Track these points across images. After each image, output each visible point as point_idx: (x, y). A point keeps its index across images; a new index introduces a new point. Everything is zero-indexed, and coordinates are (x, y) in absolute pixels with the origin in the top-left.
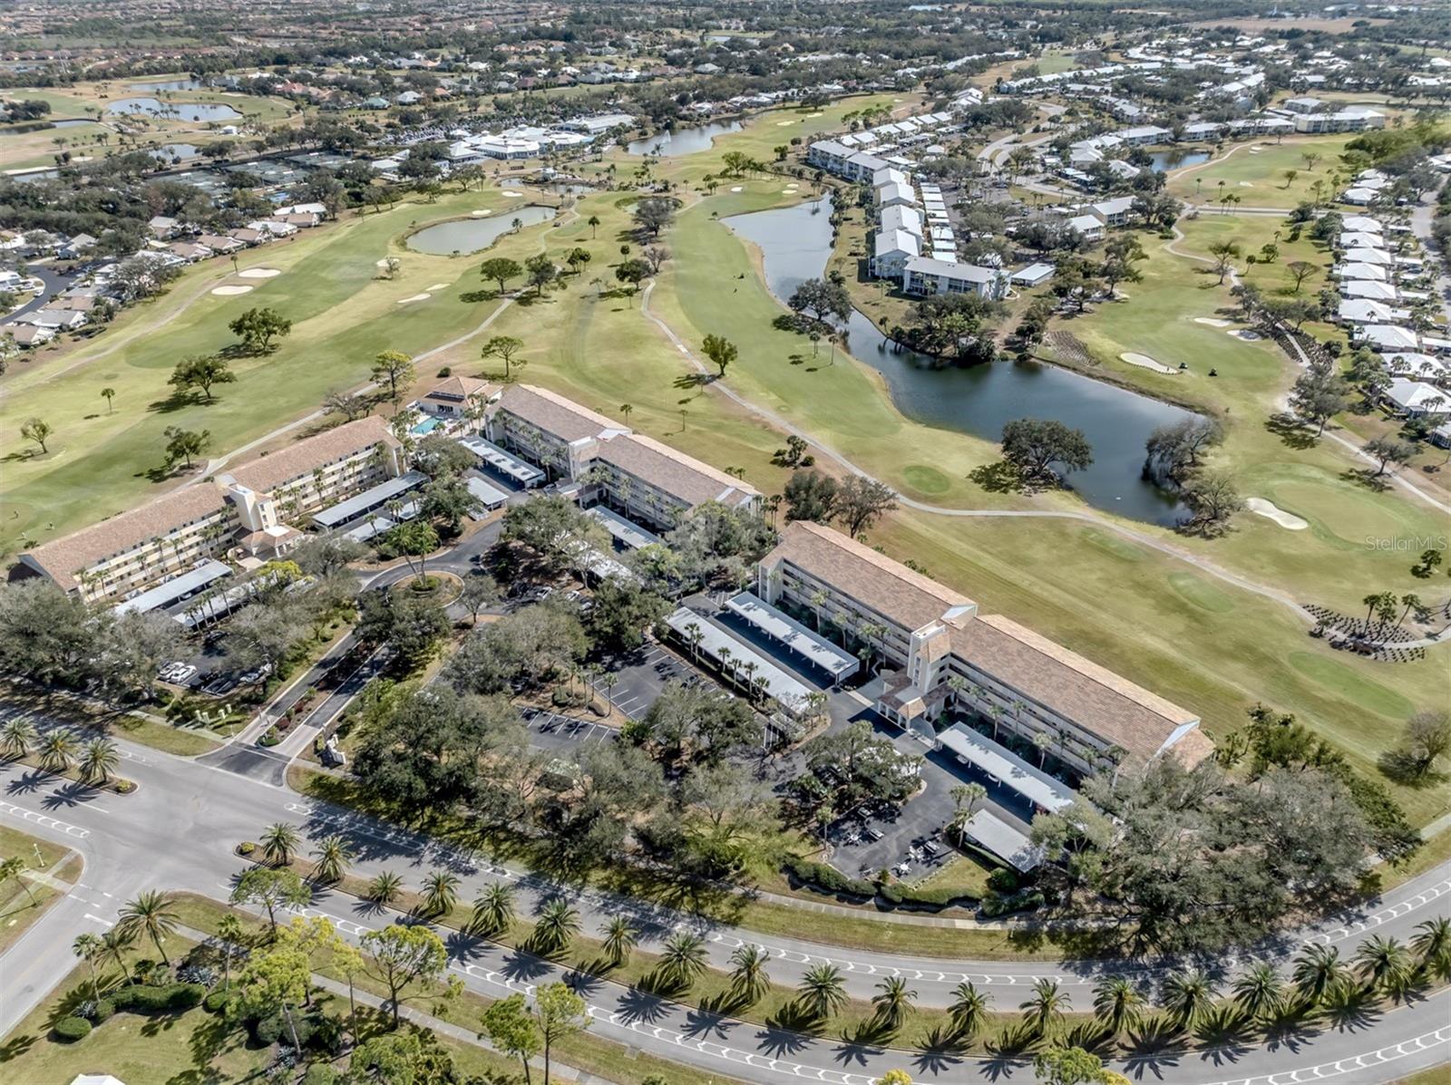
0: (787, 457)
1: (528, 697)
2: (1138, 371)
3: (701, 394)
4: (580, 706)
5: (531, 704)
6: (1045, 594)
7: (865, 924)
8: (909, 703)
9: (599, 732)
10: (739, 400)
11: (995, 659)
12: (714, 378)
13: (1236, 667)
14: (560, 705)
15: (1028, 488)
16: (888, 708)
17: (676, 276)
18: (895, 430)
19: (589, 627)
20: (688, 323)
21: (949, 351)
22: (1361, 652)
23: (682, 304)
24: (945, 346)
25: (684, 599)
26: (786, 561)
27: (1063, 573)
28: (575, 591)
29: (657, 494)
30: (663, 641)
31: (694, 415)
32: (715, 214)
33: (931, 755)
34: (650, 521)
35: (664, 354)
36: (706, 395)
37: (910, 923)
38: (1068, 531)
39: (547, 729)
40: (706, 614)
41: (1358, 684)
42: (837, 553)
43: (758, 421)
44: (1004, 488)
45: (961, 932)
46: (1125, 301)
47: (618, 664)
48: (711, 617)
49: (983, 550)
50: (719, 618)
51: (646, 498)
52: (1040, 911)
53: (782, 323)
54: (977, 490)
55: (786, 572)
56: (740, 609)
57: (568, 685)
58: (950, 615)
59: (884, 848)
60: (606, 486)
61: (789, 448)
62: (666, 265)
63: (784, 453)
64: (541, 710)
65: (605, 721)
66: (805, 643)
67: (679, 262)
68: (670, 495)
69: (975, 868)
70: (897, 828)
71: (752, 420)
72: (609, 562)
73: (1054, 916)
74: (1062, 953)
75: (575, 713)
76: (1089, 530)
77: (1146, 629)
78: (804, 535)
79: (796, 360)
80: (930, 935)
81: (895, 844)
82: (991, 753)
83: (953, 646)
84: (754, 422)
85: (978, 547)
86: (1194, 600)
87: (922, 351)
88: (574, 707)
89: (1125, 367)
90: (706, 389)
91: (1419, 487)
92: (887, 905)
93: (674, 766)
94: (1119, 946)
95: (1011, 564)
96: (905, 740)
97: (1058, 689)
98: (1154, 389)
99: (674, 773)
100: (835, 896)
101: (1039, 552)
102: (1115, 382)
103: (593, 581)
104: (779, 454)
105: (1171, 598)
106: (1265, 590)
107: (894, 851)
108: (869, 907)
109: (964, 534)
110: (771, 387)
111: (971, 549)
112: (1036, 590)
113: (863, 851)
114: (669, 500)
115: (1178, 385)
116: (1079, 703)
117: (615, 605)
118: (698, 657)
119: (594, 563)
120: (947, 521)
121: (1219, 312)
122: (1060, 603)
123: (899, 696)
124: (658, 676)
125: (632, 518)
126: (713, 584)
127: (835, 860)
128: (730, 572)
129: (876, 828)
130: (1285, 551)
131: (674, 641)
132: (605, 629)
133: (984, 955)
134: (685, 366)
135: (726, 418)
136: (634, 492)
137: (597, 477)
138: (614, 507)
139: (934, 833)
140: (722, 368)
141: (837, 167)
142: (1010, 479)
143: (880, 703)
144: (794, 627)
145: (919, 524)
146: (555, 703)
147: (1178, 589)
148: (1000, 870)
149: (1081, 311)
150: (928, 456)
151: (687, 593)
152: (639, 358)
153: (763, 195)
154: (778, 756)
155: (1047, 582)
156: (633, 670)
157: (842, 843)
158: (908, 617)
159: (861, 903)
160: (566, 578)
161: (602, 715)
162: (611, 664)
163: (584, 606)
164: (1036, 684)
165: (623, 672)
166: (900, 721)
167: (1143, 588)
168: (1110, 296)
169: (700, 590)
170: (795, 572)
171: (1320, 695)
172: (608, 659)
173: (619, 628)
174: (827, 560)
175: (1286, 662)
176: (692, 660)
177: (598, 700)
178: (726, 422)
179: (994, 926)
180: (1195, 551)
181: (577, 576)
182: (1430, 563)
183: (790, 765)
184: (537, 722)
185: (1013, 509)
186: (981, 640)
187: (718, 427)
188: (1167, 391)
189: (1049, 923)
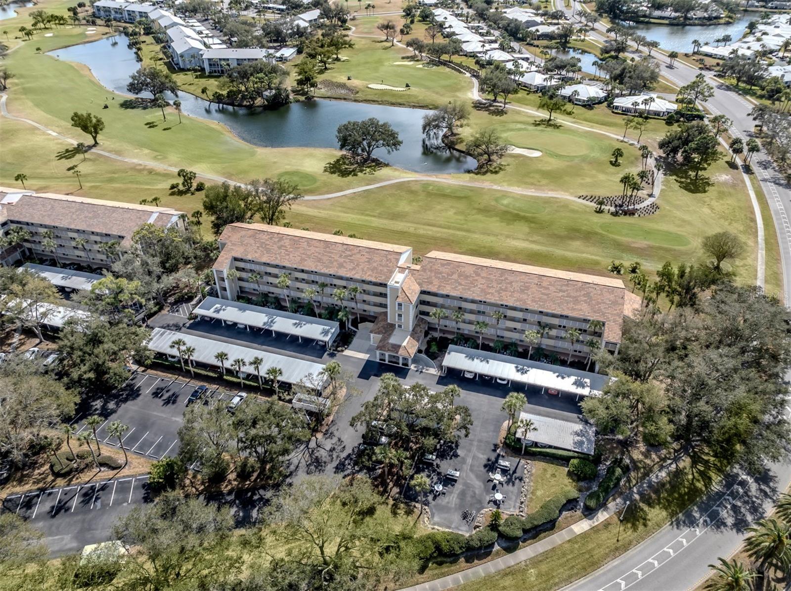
0: (181, 187)
1: (20, 481)
2: (384, 92)
3: (85, 160)
4: (88, 466)
5: (27, 487)
6: (430, 233)
7: (506, 575)
8: (405, 344)
9: (123, 488)
10: (119, 158)
11: (460, 284)
12: (90, 147)
13: (577, 244)
14: (64, 476)
15: (368, 170)
16: (387, 354)
17: (24, 89)
18: (253, 154)
19: (65, 380)
20: (49, 116)
21: (259, 101)
22: (630, 215)
23: (37, 105)
24: (256, 99)
25: (149, 322)
26: (236, 259)
27: (430, 216)
28: (31, 349)
29: (83, 236)
30: (148, 367)
31: (86, 176)
32: (38, 49)
33: (442, 381)
34: (84, 264)
35: (38, 140)
36: (90, 160)
37: (541, 550)
38: (413, 189)
39: (60, 509)
40: (177, 328)
41: (648, 233)
42: (281, 239)
43: (144, 169)
44: (354, 173)
45: (585, 536)
46: (347, 61)
47: (111, 405)
48: (183, 329)
49: (367, 215)
50: (191, 327)
51: (74, 244)
52: (622, 483)
53: (127, 105)
54: (336, 178)
55: (238, 269)
56: (210, 313)
57: (64, 448)
58: (402, 262)
59: (466, 484)
60: (27, 245)
61: (180, 181)
62: (11, 83)
63: (177, 185)
64: (42, 490)
65: (125, 472)
66: (284, 324)
67: (22, 80)
68: (97, 234)
69: (551, 468)
70: (464, 461)
71: (138, 170)
72: (61, 309)
73: (634, 482)
74: (664, 513)
75: (85, 477)
76: (426, 185)
77: (508, 237)
78: (243, 233)
79: (151, 125)
80: (564, 555)
81: (472, 476)
82: (491, 361)
83: (419, 284)
84: (140, 171)
85: (362, 214)
86: (520, 209)
87: (240, 105)
88: (82, 471)
89: (376, 91)
90: (87, 155)
91: (572, 122)
92: (511, 544)
93: (225, 491)
94: (693, 484)
95: (392, 219)
96: (413, 376)
97: (522, 291)
98: (399, 101)
99: (229, 498)
100: (462, 559)
101: (404, 206)
102: (374, 101)
103: (50, 333)
104: (173, 187)
105: (506, 213)
106: (551, 194)
107: (478, 485)
108: (498, 554)
109: (347, 209)
110: (141, 145)
111: (359, 217)
112: (421, 232)
113: (452, 497)
114: (98, 239)
115: (412, 95)
116: (545, 297)
117: (87, 349)
118: (192, 369)
119: (44, 315)
120: (329, 202)
121: (403, 58)
122: (444, 236)
123: (393, 340)
124: (160, 402)
125: (64, 266)
126: (171, 300)
127: (436, 519)
128: (181, 286)
129: (447, 467)
130: (544, 169)
131: (161, 362)
132: (86, 376)
133: (617, 549)
134: (61, 144)
135: (114, 173)
136: (60, 242)
137: (14, 237)
138: (42, 262)
139: (495, 450)
140: (95, 138)
141: (119, 16)
142: (353, 167)
143: (378, 352)
144: (267, 314)
145: (310, 210)
146: (57, 475)
147: (506, 206)
148: (575, 461)
149: (326, 69)
150: (289, 165)
151: (150, 315)
152: (14, 145)
153: (71, 36)
154: (319, 436)
155: (424, 224)
156: (131, 407)
157: (430, 498)
158: (370, 273)
159: (489, 554)
160: (16, 339)
161: (117, 467)
162: (104, 408)
163: (50, 359)
164: (503, 294)
165: (120, 411)
166: (401, 361)
167: (486, 211)
168: (338, 59)
169: (161, 309)
170: (248, 266)
171: (636, 245)
172: (98, 404)
173: (100, 370)
174: (275, 247)
175: (601, 231)
176: (187, 374)
177: (107, 451)
178: (116, 176)
179: (602, 516)
180: (494, 182)
181: (28, 332)
182: (616, 157)
183: (335, 440)
184: (42, 507)
185: (368, 185)
186: (441, 273)
187: (111, 180)
188: (408, 100)
189: (635, 490)
